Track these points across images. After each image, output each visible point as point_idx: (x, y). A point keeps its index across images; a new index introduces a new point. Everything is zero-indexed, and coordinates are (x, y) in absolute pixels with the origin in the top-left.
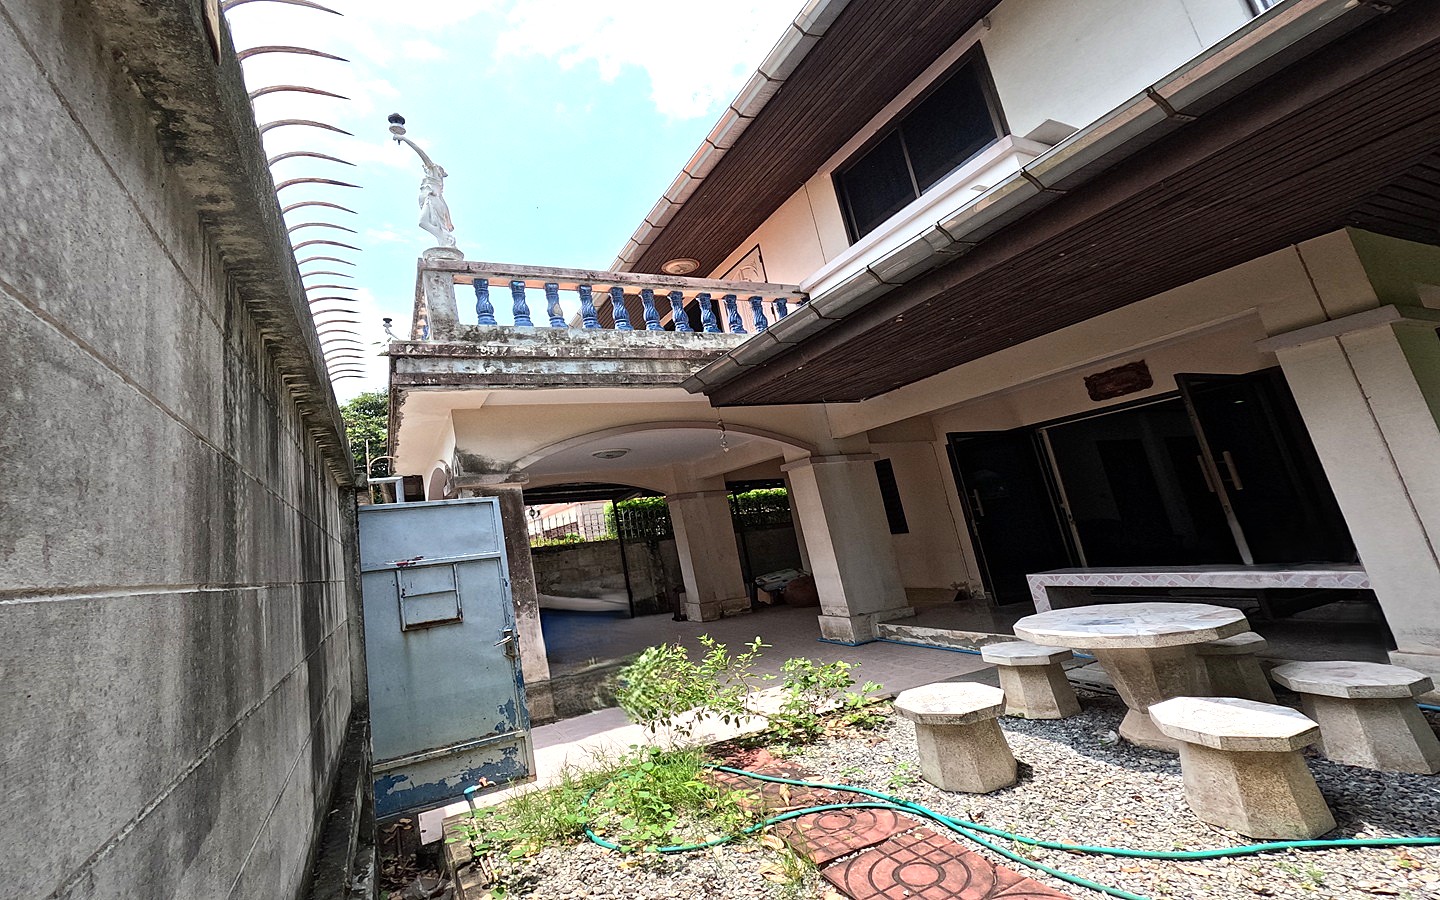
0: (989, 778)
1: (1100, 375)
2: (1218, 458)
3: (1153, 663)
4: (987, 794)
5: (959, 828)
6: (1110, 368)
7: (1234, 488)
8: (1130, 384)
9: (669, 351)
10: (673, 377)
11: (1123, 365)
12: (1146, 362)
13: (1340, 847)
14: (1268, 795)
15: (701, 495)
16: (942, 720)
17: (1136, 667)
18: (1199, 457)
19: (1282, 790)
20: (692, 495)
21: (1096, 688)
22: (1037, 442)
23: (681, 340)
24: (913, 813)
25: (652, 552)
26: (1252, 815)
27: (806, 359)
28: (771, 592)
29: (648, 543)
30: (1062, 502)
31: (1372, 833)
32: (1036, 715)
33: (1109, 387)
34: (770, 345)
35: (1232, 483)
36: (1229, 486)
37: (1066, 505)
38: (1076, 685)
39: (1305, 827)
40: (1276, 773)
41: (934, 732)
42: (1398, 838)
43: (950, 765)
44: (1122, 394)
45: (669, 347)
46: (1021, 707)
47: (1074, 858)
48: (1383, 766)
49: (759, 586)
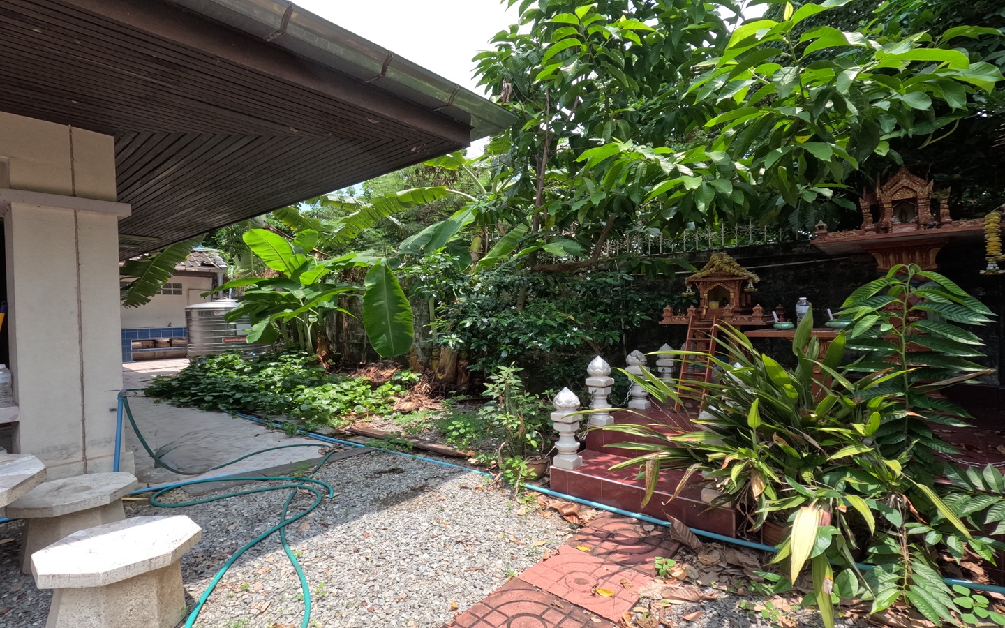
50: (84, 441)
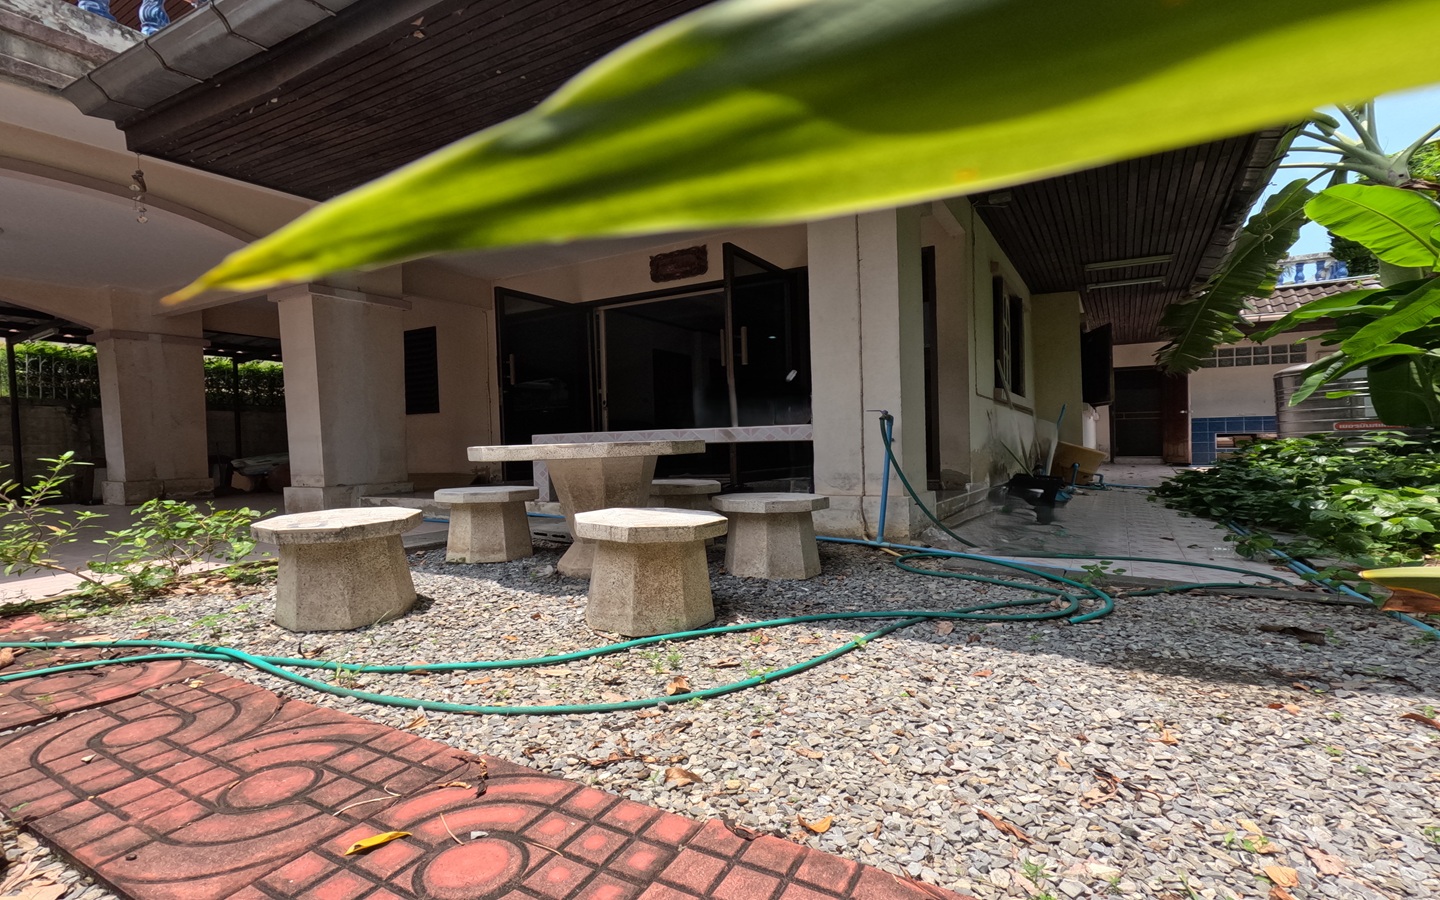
0: (363, 611)
1: (665, 256)
2: (736, 332)
3: (607, 486)
4: (354, 630)
5: (276, 669)
6: (675, 249)
7: (741, 362)
8: (688, 268)
9: (50, 29)
10: (49, 75)
11: (687, 247)
12: (707, 248)
13: (708, 635)
14: (659, 591)
15: (157, 338)
16: (308, 538)
17: (589, 492)
18: (722, 331)
19: (675, 584)
20: (142, 336)
21: (561, 539)
22: (592, 321)
23: (81, 23)
24: (217, 659)
25: (75, 421)
26: (639, 614)
27: (280, 80)
28: (253, 477)
29: (70, 408)
30: (600, 388)
31: (742, 622)
32: (478, 558)
33: (670, 269)
34: (214, 34)
35: (740, 358)
36: (737, 360)
37: (604, 391)
38: (544, 537)
39: (685, 620)
40: (674, 567)
41: (298, 558)
42: (759, 622)
43: (313, 598)
44: (679, 278)
45: (50, 22)
46: (464, 551)
47: (414, 679)
48: (773, 574)
49: (237, 469)
50: (864, 473)
